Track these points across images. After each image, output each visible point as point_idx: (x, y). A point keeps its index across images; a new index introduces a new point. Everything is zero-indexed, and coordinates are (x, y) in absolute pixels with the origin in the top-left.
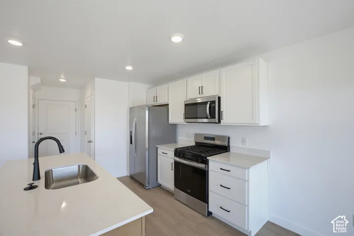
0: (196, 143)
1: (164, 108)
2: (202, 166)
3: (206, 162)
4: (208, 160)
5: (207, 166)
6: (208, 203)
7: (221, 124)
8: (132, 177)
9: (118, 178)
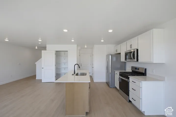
0: (132, 71)
1: (119, 55)
2: (127, 80)
3: (128, 78)
4: (129, 77)
5: (128, 80)
6: (129, 96)
7: (139, 62)
8: (107, 83)
9: (90, 76)
